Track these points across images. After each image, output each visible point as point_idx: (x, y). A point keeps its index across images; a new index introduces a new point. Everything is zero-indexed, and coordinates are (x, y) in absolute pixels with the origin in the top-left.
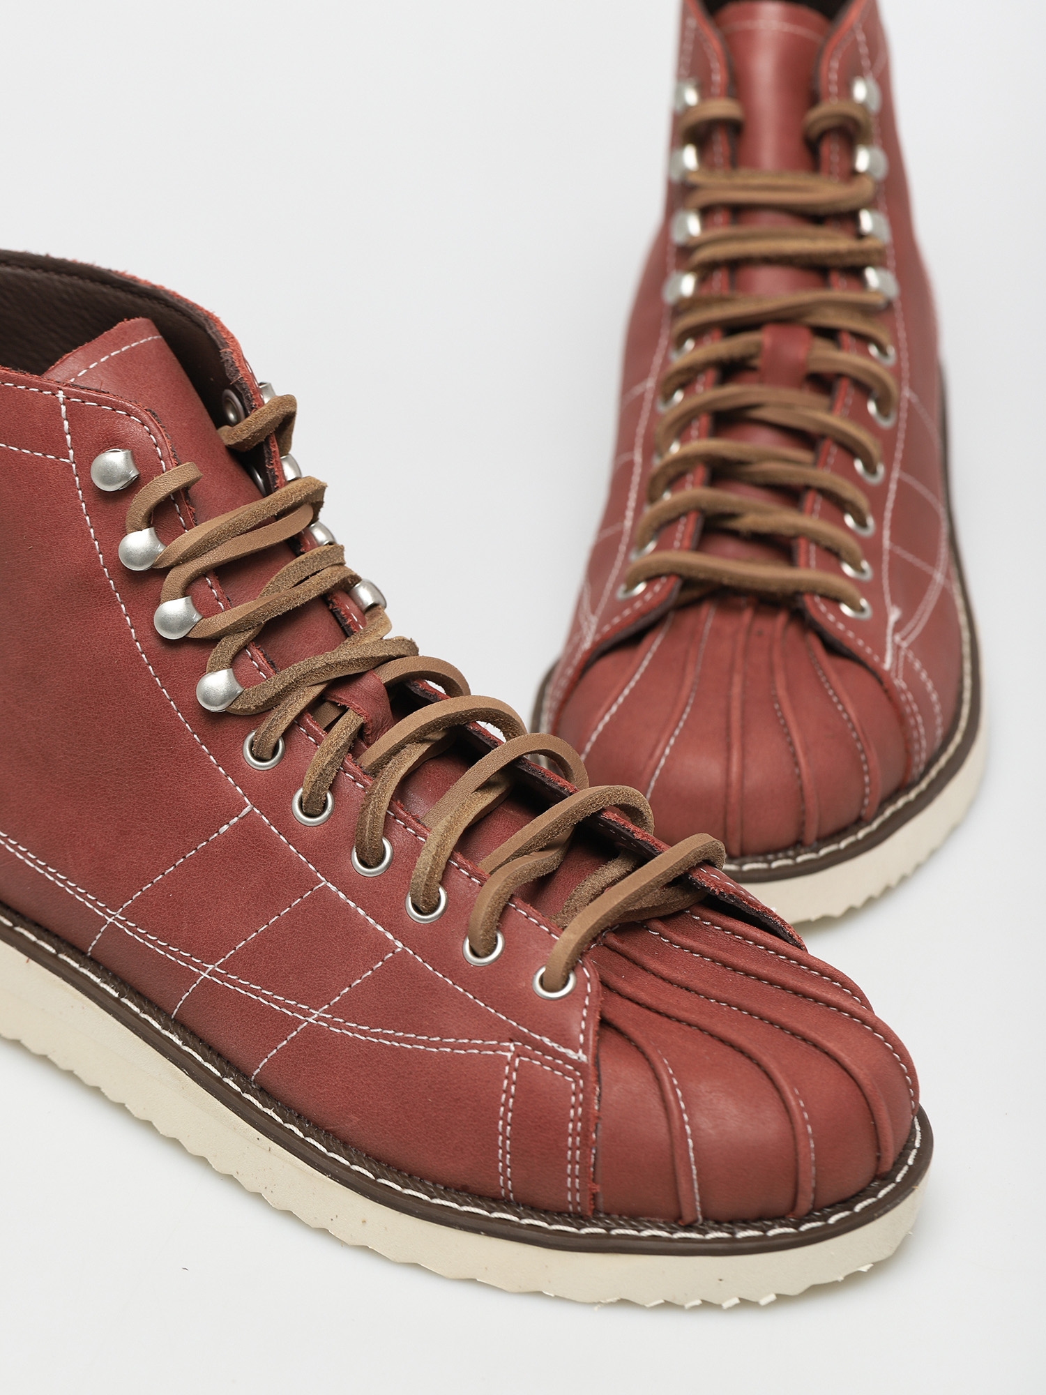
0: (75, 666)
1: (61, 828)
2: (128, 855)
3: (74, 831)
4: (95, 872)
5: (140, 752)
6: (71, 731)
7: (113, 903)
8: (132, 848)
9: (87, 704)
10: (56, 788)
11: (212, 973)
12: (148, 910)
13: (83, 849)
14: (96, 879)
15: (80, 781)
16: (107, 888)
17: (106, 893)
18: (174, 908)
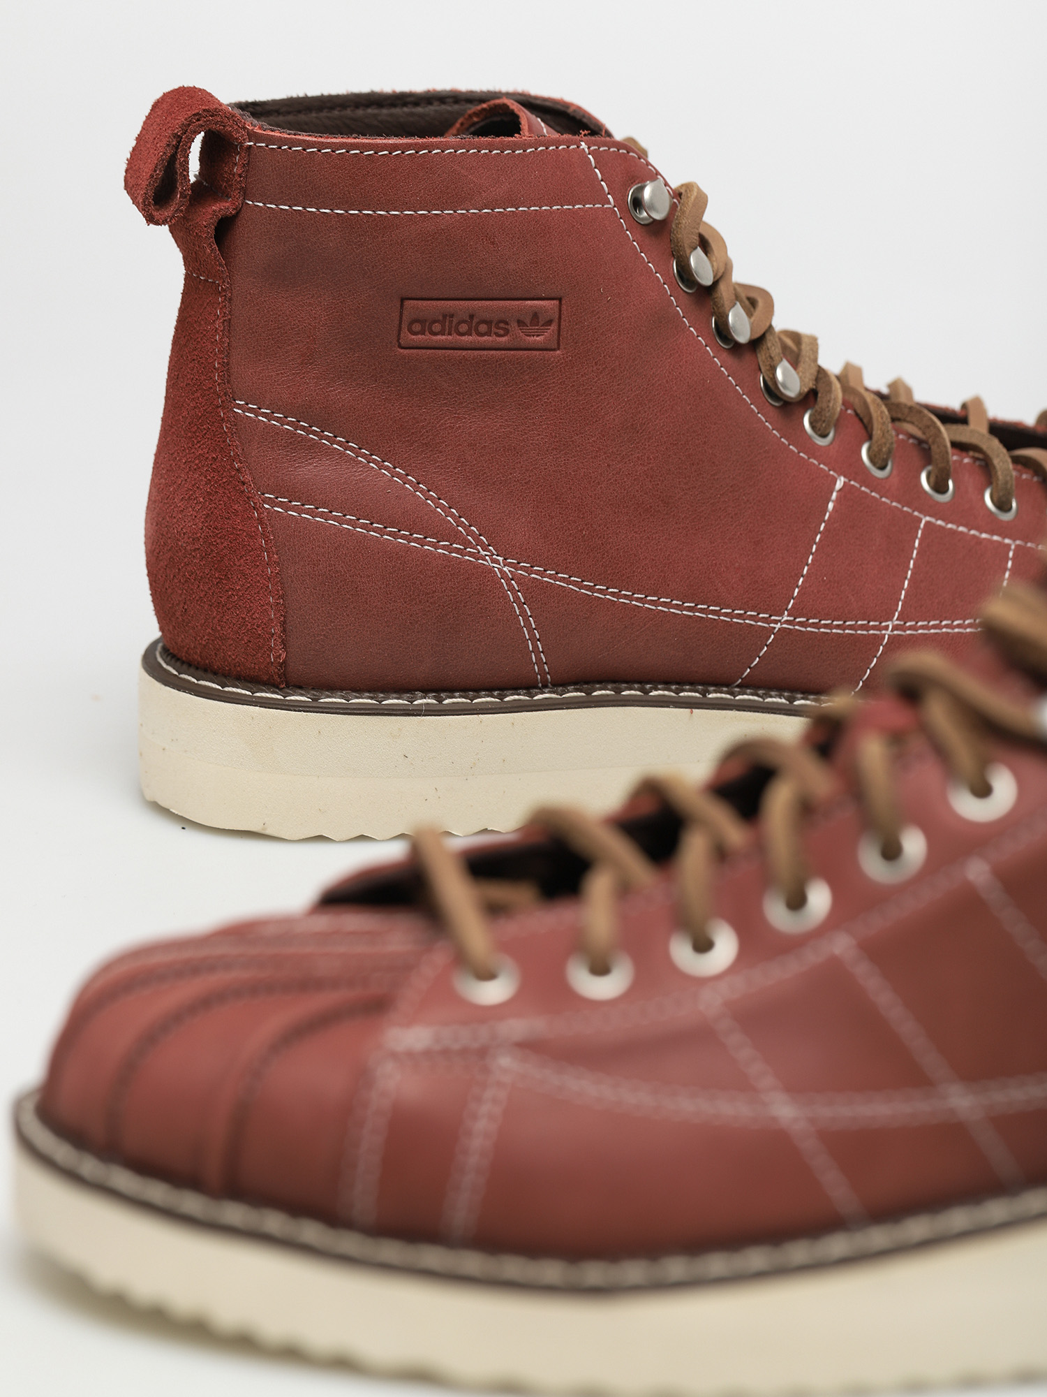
0: (674, 400)
1: (701, 563)
2: (772, 560)
3: (714, 560)
4: (750, 588)
5: (745, 462)
6: (686, 465)
7: (778, 608)
8: (772, 552)
9: (694, 432)
10: (682, 528)
11: (895, 628)
12: (813, 601)
13: (730, 572)
14: (753, 594)
15: (703, 511)
16: (768, 597)
17: (768, 603)
18: (833, 588)
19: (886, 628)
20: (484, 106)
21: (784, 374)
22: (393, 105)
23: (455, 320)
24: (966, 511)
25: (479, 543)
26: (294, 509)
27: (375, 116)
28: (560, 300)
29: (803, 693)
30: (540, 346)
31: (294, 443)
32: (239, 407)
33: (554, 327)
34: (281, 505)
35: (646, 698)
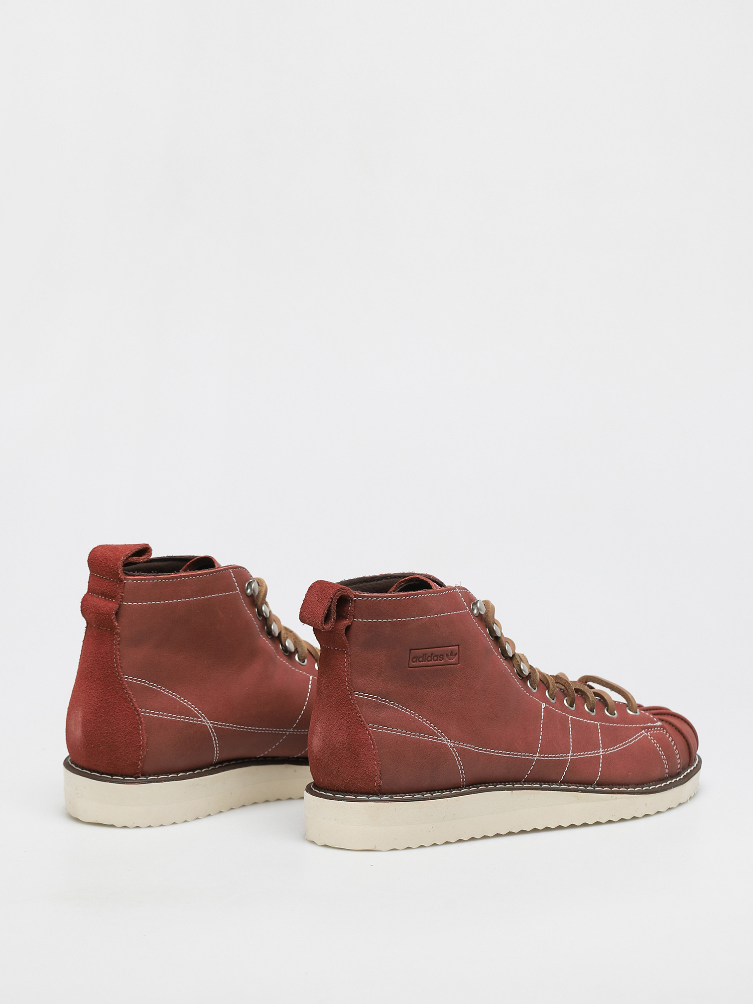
2: (529, 735)
3: (513, 736)
4: (525, 745)
7: (535, 752)
8: (529, 732)
9: (502, 690)
10: (503, 725)
11: (572, 756)
12: (545, 748)
14: (528, 747)
15: (507, 718)
16: (532, 748)
17: (532, 750)
18: (550, 743)
19: (569, 756)
20: (406, 578)
21: (523, 667)
22: (371, 581)
23: (427, 656)
24: (581, 713)
25: (442, 735)
26: (380, 729)
27: (365, 585)
28: (459, 646)
29: (544, 782)
30: (454, 663)
31: (377, 705)
32: (356, 694)
33: (457, 656)
34: (375, 728)
35: (495, 788)
